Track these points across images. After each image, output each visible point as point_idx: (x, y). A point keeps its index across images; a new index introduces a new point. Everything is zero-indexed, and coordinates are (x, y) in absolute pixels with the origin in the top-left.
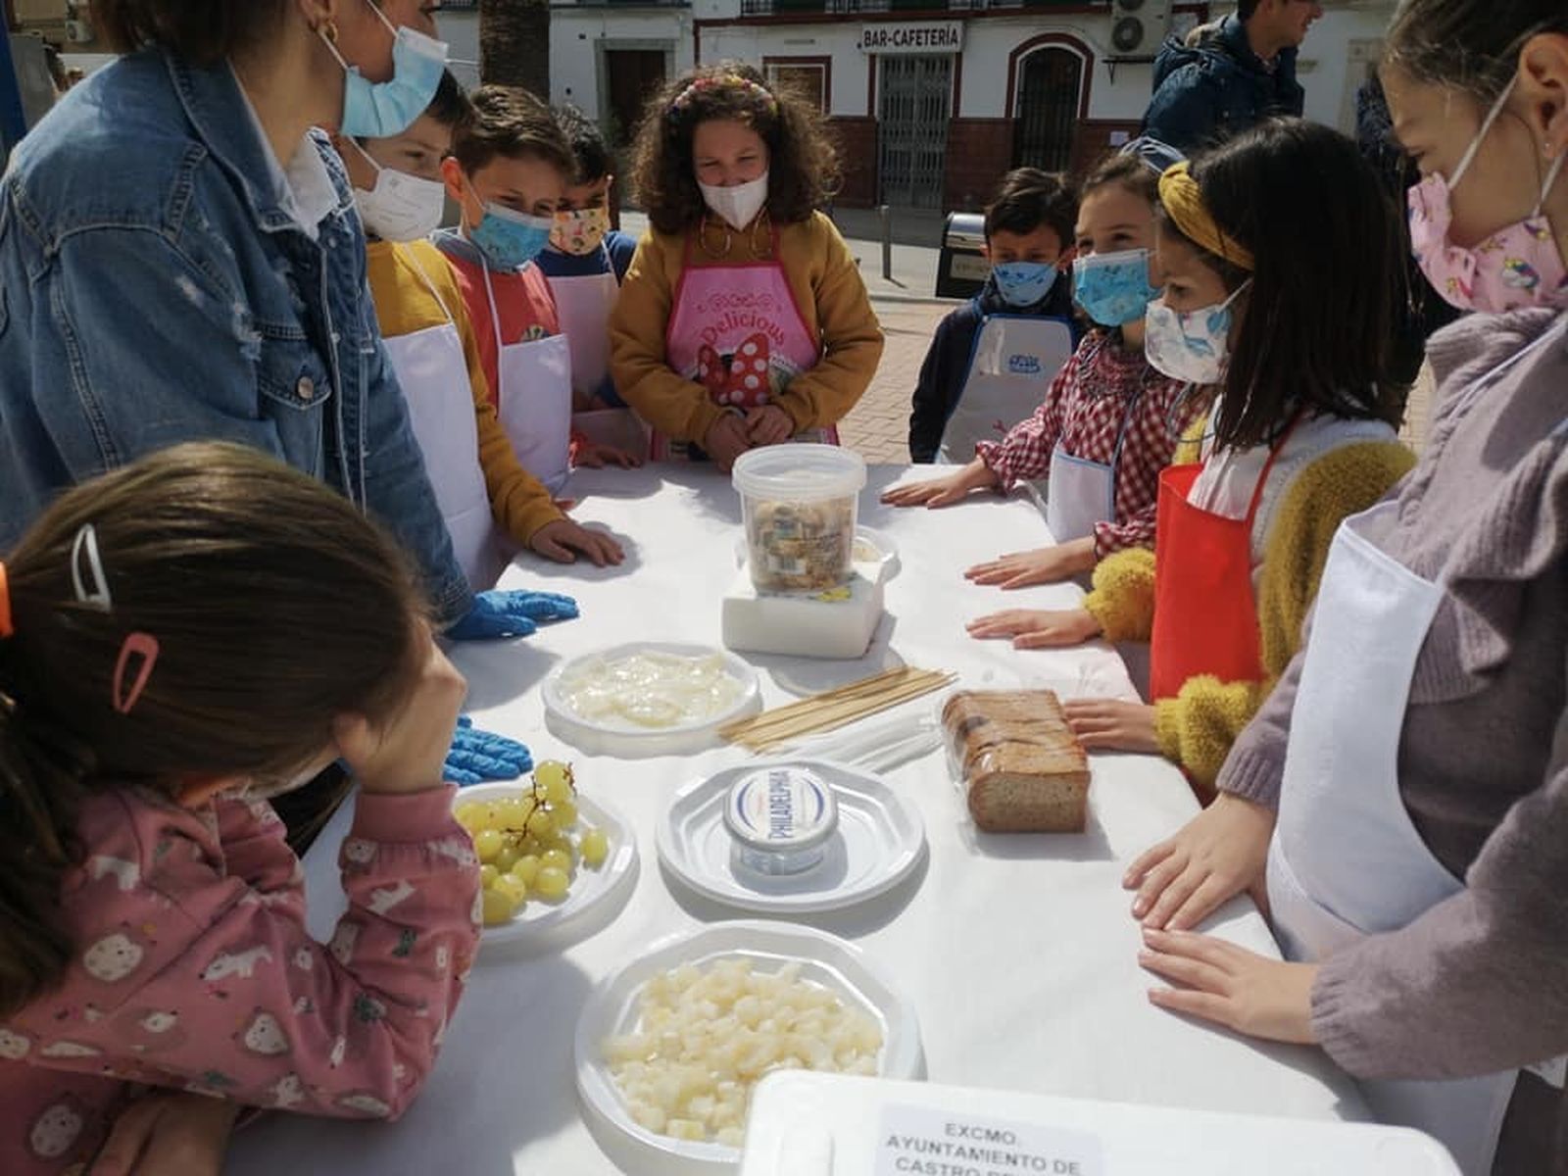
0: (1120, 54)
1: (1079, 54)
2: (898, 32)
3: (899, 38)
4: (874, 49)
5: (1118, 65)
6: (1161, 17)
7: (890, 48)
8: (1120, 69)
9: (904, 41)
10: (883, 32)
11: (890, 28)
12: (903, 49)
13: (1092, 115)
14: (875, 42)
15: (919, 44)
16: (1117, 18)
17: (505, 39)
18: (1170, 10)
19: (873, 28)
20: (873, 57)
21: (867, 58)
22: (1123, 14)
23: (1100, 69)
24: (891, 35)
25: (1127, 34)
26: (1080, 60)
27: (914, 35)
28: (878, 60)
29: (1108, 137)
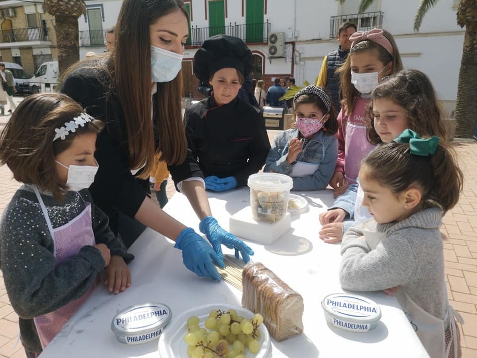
0: (272, 56)
1: (261, 56)
5: (272, 59)
6: (281, 45)
8: (273, 60)
13: (266, 73)
16: (270, 46)
17: (64, 55)
18: (284, 43)
22: (272, 45)
23: (267, 61)
25: (273, 50)
26: (261, 58)
29: (271, 79)
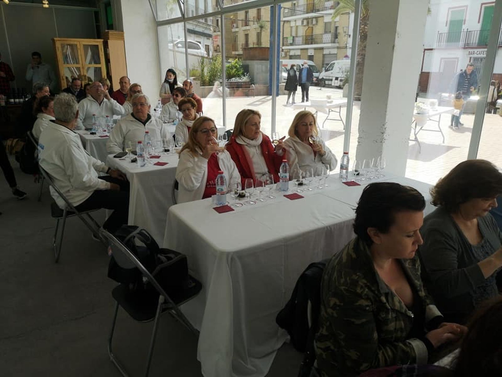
2: (478, 51)
3: (478, 53)
4: (471, 56)
7: (475, 56)
9: (479, 54)
10: (474, 52)
11: (476, 50)
12: (479, 56)
14: (471, 54)
15: (483, 54)
19: (471, 50)
20: (471, 58)
21: (469, 58)
24: (476, 52)
27: (482, 52)
28: (472, 58)
